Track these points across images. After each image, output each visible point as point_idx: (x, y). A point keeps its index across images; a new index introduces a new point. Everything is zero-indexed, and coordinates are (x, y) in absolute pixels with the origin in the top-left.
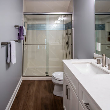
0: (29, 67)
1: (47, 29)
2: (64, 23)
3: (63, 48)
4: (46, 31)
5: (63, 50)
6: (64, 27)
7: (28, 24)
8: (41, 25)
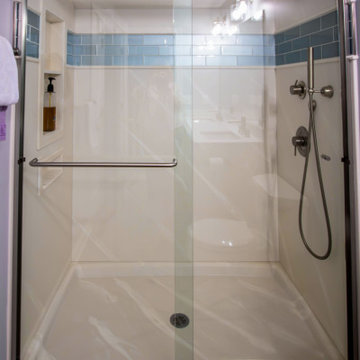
0: (79, 267)
1: (180, 62)
2: (273, 31)
3: (267, 163)
4: (173, 68)
5: (267, 172)
6: (273, 49)
7: (70, 34)
8: (147, 41)
